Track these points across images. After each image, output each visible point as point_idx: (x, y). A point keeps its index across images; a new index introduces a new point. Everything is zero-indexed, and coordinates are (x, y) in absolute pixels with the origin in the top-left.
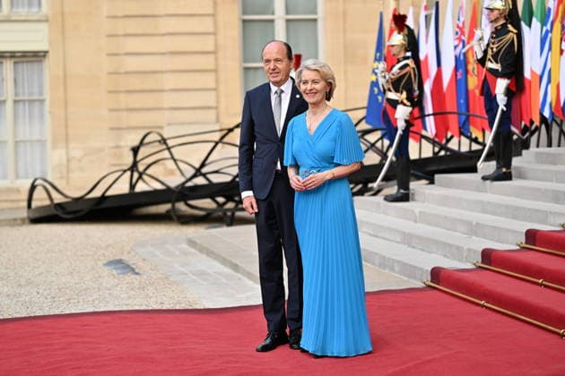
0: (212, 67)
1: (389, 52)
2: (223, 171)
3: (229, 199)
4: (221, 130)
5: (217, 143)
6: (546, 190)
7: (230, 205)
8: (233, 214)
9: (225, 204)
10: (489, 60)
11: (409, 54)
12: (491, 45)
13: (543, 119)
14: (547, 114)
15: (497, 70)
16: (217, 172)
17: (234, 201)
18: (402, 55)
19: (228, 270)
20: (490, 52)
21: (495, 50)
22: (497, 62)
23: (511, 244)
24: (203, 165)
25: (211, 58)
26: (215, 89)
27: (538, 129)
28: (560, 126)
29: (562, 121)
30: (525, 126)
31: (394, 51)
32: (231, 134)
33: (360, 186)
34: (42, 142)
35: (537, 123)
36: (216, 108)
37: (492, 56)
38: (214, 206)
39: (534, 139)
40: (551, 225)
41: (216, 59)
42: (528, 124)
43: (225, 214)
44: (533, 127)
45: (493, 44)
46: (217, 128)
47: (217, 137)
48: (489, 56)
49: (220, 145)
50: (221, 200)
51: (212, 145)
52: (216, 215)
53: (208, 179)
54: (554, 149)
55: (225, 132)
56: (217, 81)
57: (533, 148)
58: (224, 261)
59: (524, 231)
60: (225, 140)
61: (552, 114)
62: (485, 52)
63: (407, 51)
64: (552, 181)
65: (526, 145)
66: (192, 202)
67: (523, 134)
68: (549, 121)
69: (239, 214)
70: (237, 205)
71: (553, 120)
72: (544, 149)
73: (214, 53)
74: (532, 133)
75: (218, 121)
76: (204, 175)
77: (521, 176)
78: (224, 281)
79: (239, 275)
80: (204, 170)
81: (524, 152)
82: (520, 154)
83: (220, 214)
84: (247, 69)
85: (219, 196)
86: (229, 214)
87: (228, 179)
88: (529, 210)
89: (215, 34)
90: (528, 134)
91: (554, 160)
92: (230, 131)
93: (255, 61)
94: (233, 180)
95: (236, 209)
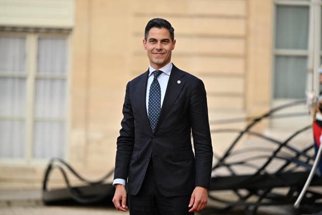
0: (241, 52)
3: (252, 192)
5: (242, 133)
7: (253, 199)
8: (256, 209)
9: (247, 197)
16: (241, 163)
17: (258, 194)
24: (227, 155)
25: (241, 43)
26: (244, 76)
34: (61, 123)
36: (244, 96)
41: (247, 45)
43: (247, 208)
46: (243, 116)
47: (242, 126)
49: (245, 136)
50: (243, 192)
51: (236, 135)
53: (231, 170)
56: (246, 67)
60: (253, 129)
66: (215, 194)
70: (260, 199)
73: (245, 37)
75: (245, 108)
76: (228, 166)
80: (229, 160)
83: (242, 207)
84: (278, 57)
86: (251, 208)
87: (251, 171)
89: (246, 18)
92: (257, 120)
93: (287, 47)
94: (258, 173)
95: (259, 203)
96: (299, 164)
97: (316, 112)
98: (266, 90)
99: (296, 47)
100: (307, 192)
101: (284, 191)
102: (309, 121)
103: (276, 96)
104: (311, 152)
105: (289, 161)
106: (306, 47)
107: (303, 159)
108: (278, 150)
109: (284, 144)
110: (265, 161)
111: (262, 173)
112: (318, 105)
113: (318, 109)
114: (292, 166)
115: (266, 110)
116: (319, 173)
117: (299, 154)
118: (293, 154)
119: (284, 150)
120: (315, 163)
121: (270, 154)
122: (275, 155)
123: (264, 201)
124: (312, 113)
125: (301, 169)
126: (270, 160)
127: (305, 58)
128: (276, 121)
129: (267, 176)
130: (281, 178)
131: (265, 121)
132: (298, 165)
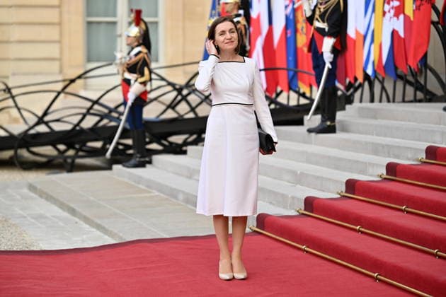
0: (56, 20)
1: (223, 9)
2: (65, 119)
3: (70, 146)
4: (64, 81)
5: (59, 93)
6: (367, 143)
7: (71, 152)
8: (73, 161)
9: (65, 151)
10: (317, 19)
11: (241, 12)
12: (319, 6)
13: (366, 77)
14: (370, 71)
15: (324, 29)
16: (58, 120)
17: (74, 148)
18: (235, 12)
19: (66, 214)
20: (317, 13)
21: (322, 10)
22: (324, 22)
23: (332, 192)
24: (46, 114)
25: (56, 11)
26: (60, 42)
27: (361, 85)
28: (382, 83)
29: (383, 79)
30: (350, 82)
31: (228, 8)
32: (73, 85)
33: (194, 137)
35: (360, 80)
36: (60, 60)
37: (320, 16)
38: (55, 153)
39: (357, 95)
40: (371, 175)
41: (61, 13)
42: (353, 81)
43: (65, 161)
44: (357, 84)
45: (321, 4)
46: (60, 78)
47: (59, 87)
48: (317, 16)
49: (62, 95)
50: (62, 147)
51: (55, 94)
52: (56, 162)
53: (49, 127)
54: (376, 105)
55: (67, 83)
56: (61, 34)
57: (356, 104)
58: (62, 206)
59: (345, 181)
60: (68, 90)
61: (375, 71)
62: (314, 11)
63: (240, 8)
64: (373, 135)
65: (349, 100)
66: (35, 149)
67: (348, 90)
68: (372, 78)
69: (79, 161)
70: (77, 153)
71: (376, 77)
72: (367, 104)
73: (59, 7)
74: (356, 90)
75: (61, 72)
76: (47, 123)
77: (345, 130)
78: (61, 224)
79: (77, 220)
80: (46, 119)
81: (348, 107)
82: (344, 109)
83: (61, 160)
84: (90, 23)
85: (60, 143)
86: (69, 161)
87: (68, 127)
88: (350, 161)
90: (352, 90)
91: (375, 115)
92: (72, 81)
93: (98, 16)
94: (74, 129)
95: (77, 156)
96: (112, 119)
97: (124, 71)
98: (80, 54)
99: (106, 15)
100: (118, 143)
101: (98, 144)
102: (117, 80)
103: (89, 60)
104: (121, 109)
105: (102, 117)
106: (115, 15)
107: (115, 115)
108: (91, 108)
109: (96, 102)
110: (80, 117)
111: (78, 128)
112: (126, 65)
113: (125, 69)
114: (105, 121)
115: (81, 72)
116: (128, 127)
117: (111, 111)
118: (106, 111)
119: (96, 107)
120: (123, 118)
121: (84, 111)
122: (89, 111)
123: (81, 153)
124: (121, 72)
125: (113, 124)
126: (84, 116)
127: (114, 23)
128: (90, 81)
129: (82, 130)
130: (95, 132)
131: (79, 82)
132: (111, 121)
